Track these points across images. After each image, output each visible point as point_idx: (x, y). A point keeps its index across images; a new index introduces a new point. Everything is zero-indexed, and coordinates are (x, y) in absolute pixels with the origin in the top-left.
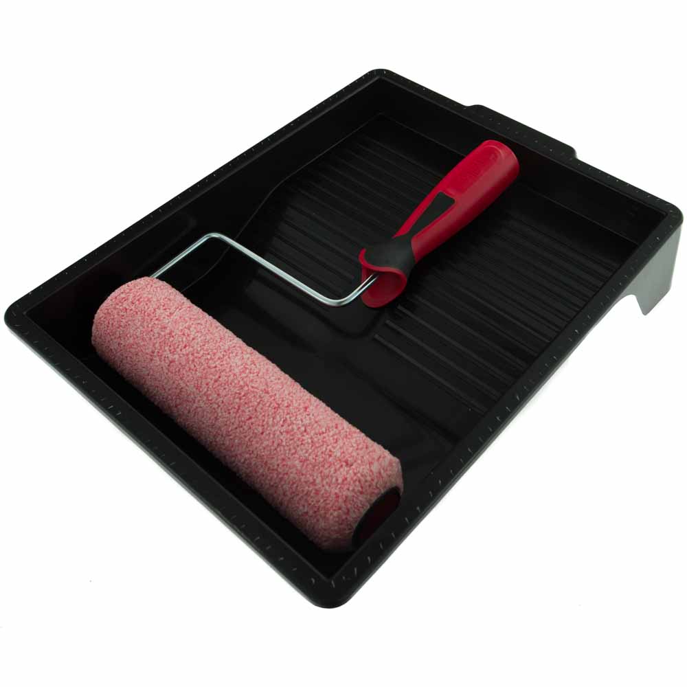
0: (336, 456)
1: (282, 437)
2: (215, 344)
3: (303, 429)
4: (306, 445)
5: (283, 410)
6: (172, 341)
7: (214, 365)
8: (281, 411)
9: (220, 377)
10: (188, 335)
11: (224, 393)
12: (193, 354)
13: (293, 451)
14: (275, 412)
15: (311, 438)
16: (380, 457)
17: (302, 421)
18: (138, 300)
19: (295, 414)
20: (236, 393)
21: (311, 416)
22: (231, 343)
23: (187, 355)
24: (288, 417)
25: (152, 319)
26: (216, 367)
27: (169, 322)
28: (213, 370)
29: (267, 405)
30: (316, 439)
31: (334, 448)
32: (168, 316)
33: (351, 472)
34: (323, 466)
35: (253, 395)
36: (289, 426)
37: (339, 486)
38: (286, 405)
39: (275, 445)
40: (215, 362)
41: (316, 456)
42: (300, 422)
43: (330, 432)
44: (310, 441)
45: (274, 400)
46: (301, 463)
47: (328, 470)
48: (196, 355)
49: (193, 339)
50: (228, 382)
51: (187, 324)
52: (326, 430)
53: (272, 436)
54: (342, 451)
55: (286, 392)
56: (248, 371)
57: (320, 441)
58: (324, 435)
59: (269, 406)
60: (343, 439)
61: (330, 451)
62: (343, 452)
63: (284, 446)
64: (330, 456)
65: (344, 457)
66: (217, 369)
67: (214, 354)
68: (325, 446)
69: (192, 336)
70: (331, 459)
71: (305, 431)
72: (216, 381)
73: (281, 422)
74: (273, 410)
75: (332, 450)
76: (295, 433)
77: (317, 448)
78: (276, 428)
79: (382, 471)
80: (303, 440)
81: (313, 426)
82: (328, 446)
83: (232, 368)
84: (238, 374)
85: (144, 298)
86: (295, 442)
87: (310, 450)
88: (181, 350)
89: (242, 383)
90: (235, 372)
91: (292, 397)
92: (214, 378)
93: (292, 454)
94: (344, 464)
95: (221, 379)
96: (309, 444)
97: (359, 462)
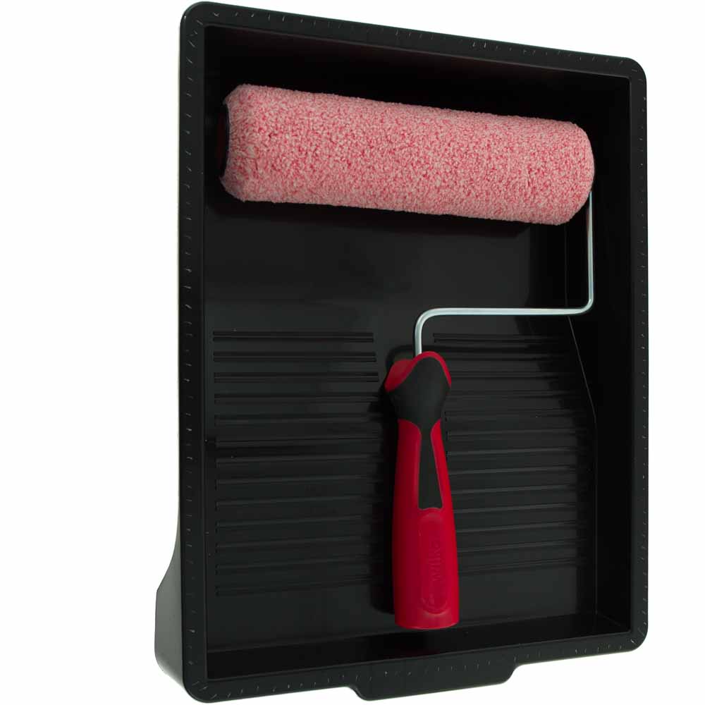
0: (288, 134)
1: (342, 120)
2: (471, 169)
3: (334, 139)
4: (318, 127)
5: (364, 145)
6: (503, 144)
7: (452, 144)
8: (364, 143)
9: (437, 138)
10: (497, 158)
11: (420, 127)
12: (477, 143)
13: (324, 116)
14: (368, 138)
15: (320, 136)
16: (257, 169)
17: (340, 146)
18: (566, 162)
19: (352, 149)
20: (411, 133)
21: (339, 158)
22: (462, 185)
23: (480, 139)
24: (355, 142)
25: (538, 151)
26: (449, 145)
27: (523, 159)
28: (448, 141)
29: (379, 140)
30: (316, 137)
31: (296, 141)
32: (530, 165)
33: (265, 128)
34: (290, 118)
35: (398, 140)
36: (347, 135)
37: (264, 110)
38: (366, 152)
39: (342, 112)
40: (454, 149)
41: (302, 123)
42: (341, 144)
43: (313, 156)
44: (320, 132)
45: (378, 149)
46: (308, 110)
47: (283, 117)
48: (474, 144)
49: (490, 158)
50: (428, 138)
51: (509, 170)
52: (317, 155)
53: (351, 117)
54: (288, 143)
55: (376, 166)
56: (423, 161)
57: (311, 138)
58: (313, 149)
59: (376, 140)
60: (297, 157)
61: (296, 135)
62: (286, 142)
63: (335, 115)
64: (293, 131)
65: (281, 138)
66: (446, 144)
67: (462, 157)
68: (304, 137)
69: (494, 159)
70: (290, 128)
71: (330, 139)
72: (437, 133)
73: (354, 132)
74: (370, 138)
75: (296, 138)
76: (336, 132)
77: (308, 131)
78: (354, 125)
79: (244, 153)
80: (324, 129)
81: (330, 150)
82: (302, 139)
83: (436, 154)
84: (427, 151)
85: (564, 167)
86: (329, 124)
87: (311, 124)
88: (489, 141)
89: (416, 144)
90: (431, 152)
91: (369, 167)
92: (442, 135)
93: (322, 114)
94: (276, 132)
95: (435, 136)
96: (317, 130)
97: (267, 143)
